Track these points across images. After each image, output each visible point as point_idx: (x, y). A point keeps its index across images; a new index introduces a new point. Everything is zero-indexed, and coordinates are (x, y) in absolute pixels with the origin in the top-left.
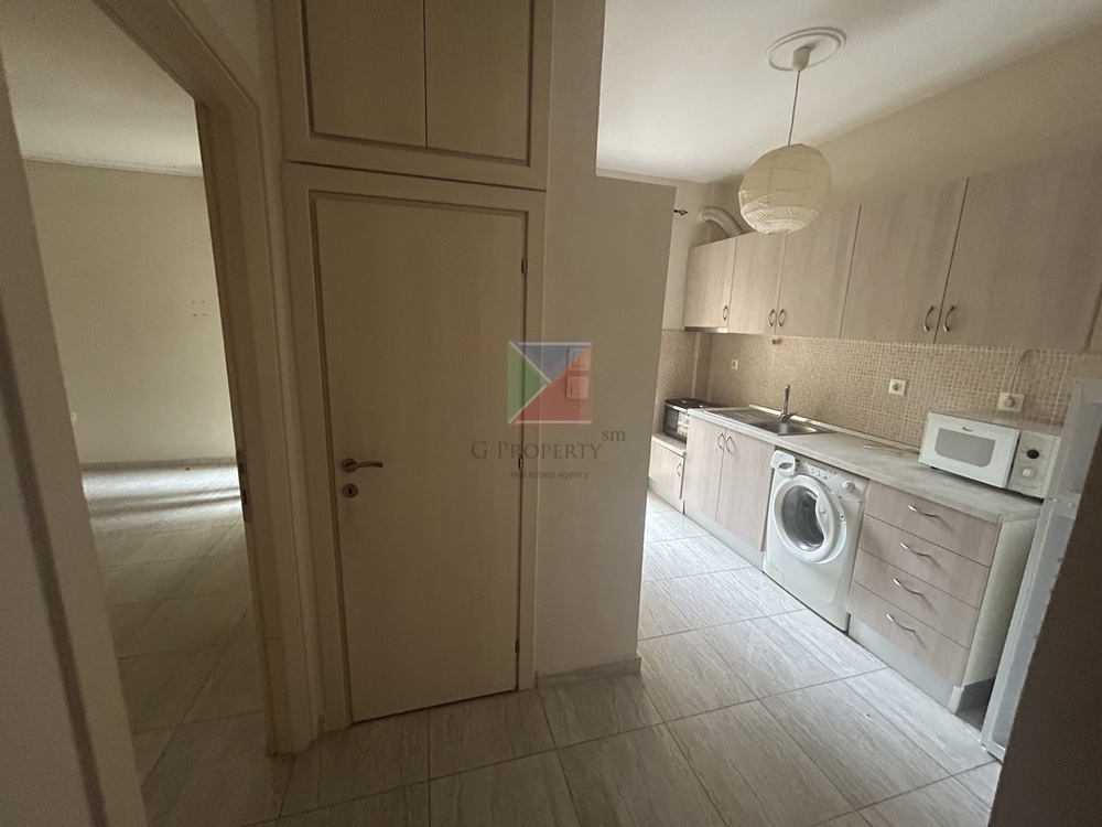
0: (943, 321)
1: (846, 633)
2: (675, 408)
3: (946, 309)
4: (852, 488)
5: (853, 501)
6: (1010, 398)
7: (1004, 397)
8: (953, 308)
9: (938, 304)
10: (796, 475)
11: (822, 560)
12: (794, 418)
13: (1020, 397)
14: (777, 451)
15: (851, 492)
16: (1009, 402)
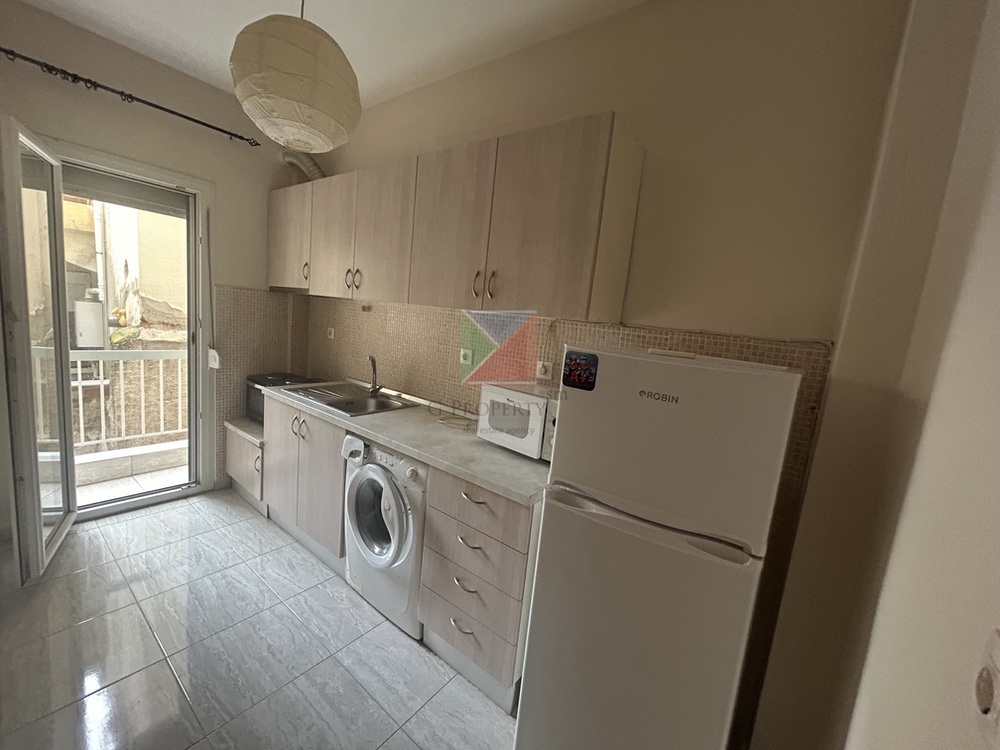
0: (486, 287)
1: (421, 642)
2: (257, 386)
3: (489, 274)
4: (415, 474)
5: (416, 490)
6: (544, 366)
7: (539, 364)
8: (494, 274)
9: (482, 269)
10: (364, 465)
11: (393, 563)
12: (383, 390)
13: (549, 364)
14: (348, 436)
15: (415, 481)
16: (543, 370)
